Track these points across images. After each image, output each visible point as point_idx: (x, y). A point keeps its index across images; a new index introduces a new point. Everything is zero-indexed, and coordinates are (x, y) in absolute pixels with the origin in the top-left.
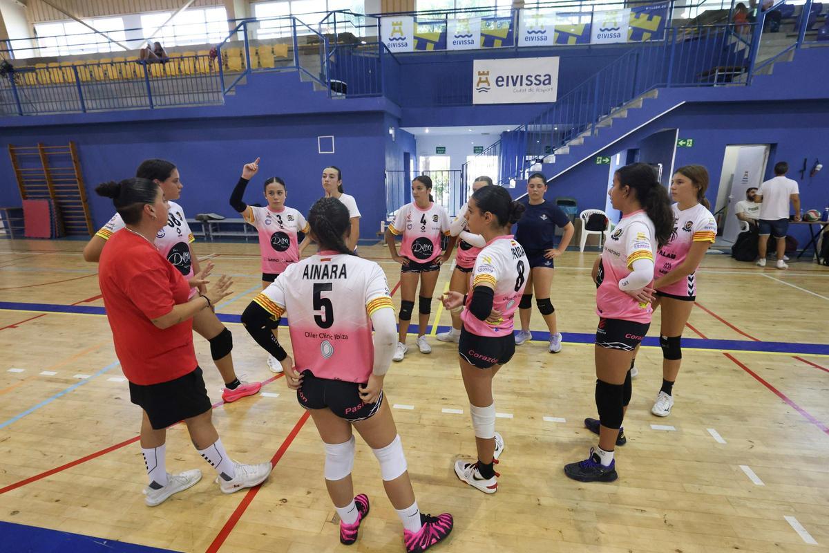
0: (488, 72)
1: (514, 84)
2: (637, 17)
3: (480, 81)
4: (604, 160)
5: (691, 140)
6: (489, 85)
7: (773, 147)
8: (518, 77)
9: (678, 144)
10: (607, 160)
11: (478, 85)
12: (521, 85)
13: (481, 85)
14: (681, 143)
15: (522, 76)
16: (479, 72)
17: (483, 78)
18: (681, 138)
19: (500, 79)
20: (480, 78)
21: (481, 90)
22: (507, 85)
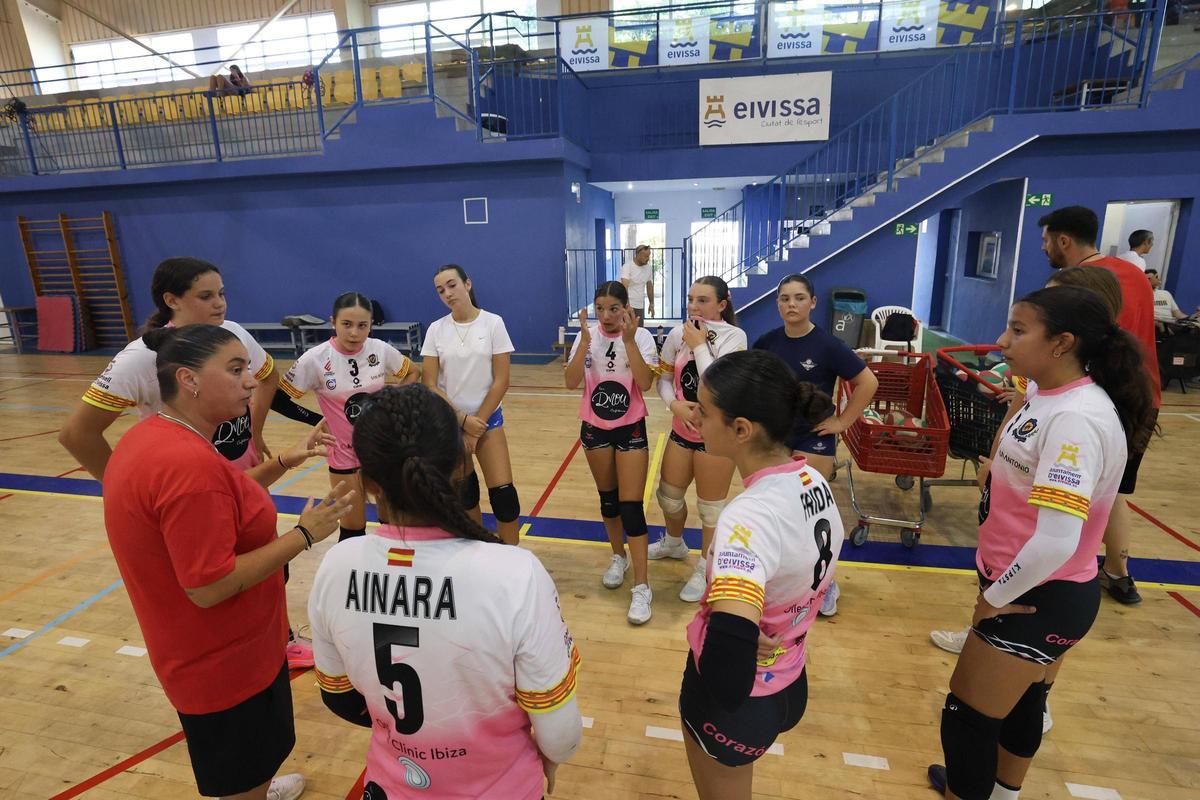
0: (722, 97)
1: (763, 114)
2: (951, 9)
3: (710, 111)
4: (908, 229)
5: (1049, 196)
6: (723, 116)
7: (1185, 204)
8: (768, 103)
9: (1027, 202)
10: (913, 229)
11: (707, 117)
12: (774, 115)
13: (712, 117)
14: (1033, 200)
15: (774, 102)
16: (708, 98)
17: (715, 106)
18: (1032, 192)
19: (741, 107)
20: (710, 107)
21: (711, 124)
22: (752, 116)
